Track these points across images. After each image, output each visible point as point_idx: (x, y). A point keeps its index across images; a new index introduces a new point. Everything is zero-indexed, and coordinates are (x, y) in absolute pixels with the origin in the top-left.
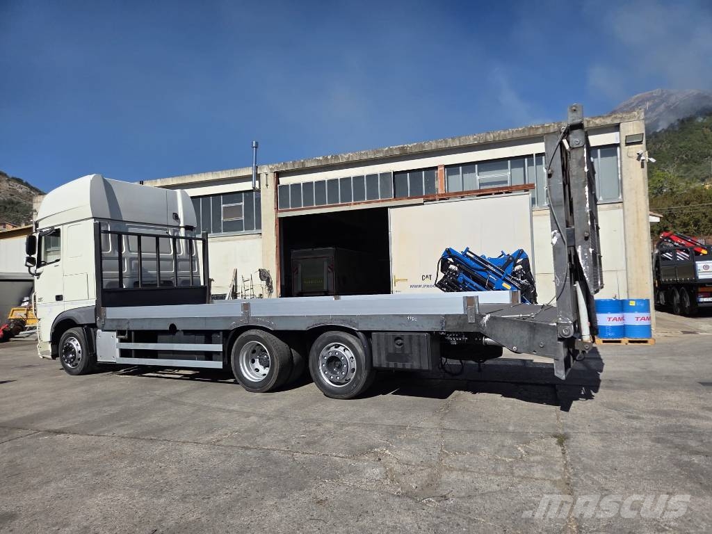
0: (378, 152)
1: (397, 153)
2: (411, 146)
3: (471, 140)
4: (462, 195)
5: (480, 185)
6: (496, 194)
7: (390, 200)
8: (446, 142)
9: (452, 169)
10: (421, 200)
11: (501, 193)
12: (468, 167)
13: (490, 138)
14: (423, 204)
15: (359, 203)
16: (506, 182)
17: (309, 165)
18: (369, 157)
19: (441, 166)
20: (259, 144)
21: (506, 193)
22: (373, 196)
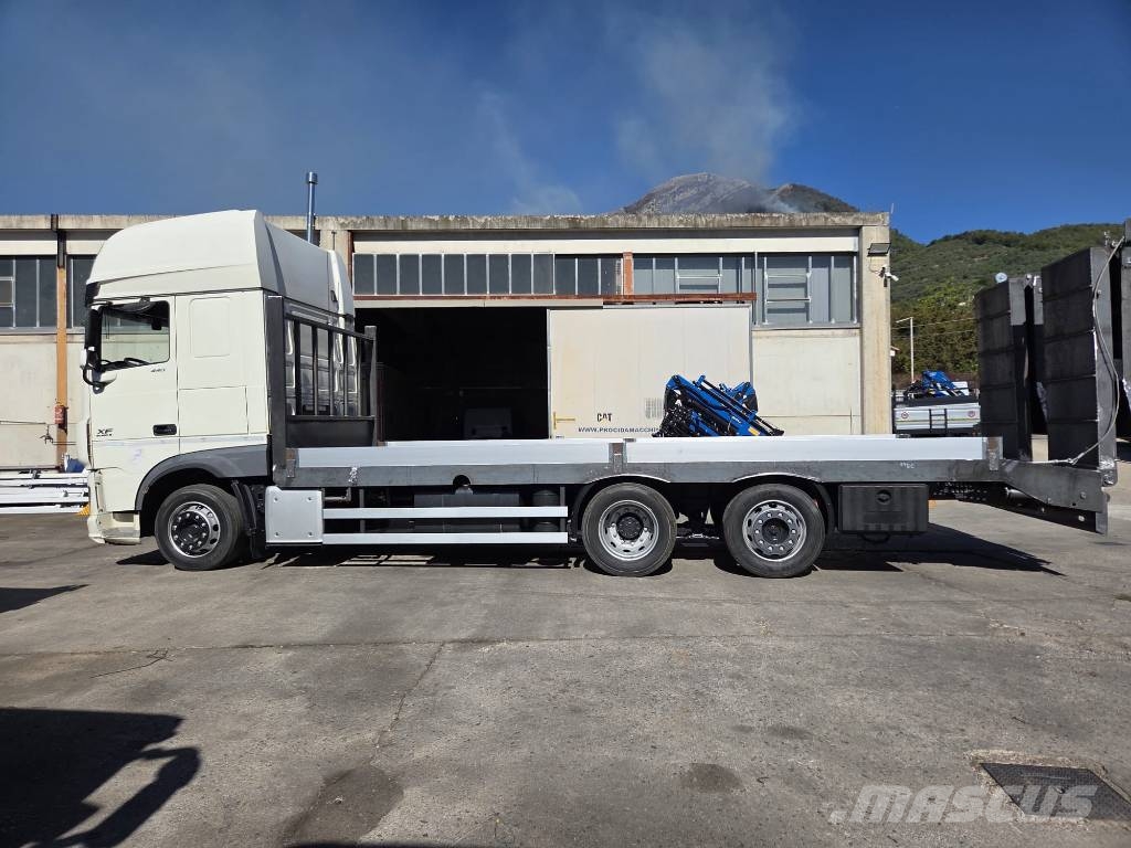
0: (535, 220)
1: (564, 226)
2: (587, 218)
3: (675, 222)
4: (654, 299)
5: (681, 287)
6: (705, 302)
7: (550, 297)
8: (640, 220)
9: (642, 260)
10: (600, 302)
11: (713, 302)
12: (665, 259)
13: (702, 222)
14: (601, 308)
15: (499, 298)
16: (716, 287)
17: (413, 226)
18: (520, 226)
19: (628, 254)
20: (319, 178)
21: (719, 302)
22: (521, 287)
